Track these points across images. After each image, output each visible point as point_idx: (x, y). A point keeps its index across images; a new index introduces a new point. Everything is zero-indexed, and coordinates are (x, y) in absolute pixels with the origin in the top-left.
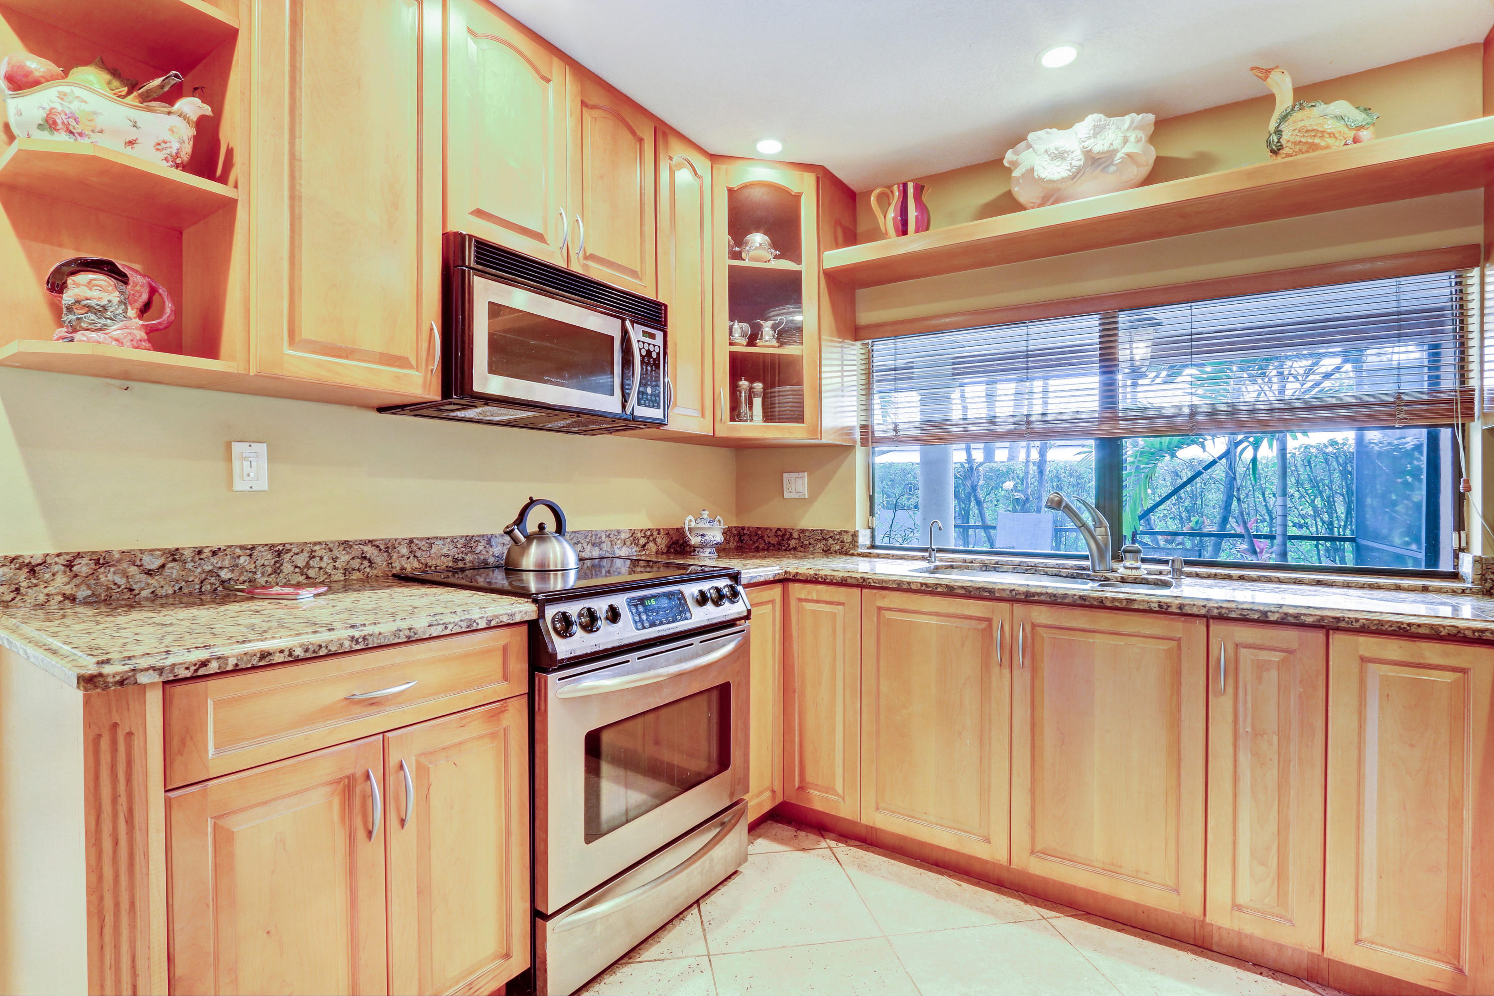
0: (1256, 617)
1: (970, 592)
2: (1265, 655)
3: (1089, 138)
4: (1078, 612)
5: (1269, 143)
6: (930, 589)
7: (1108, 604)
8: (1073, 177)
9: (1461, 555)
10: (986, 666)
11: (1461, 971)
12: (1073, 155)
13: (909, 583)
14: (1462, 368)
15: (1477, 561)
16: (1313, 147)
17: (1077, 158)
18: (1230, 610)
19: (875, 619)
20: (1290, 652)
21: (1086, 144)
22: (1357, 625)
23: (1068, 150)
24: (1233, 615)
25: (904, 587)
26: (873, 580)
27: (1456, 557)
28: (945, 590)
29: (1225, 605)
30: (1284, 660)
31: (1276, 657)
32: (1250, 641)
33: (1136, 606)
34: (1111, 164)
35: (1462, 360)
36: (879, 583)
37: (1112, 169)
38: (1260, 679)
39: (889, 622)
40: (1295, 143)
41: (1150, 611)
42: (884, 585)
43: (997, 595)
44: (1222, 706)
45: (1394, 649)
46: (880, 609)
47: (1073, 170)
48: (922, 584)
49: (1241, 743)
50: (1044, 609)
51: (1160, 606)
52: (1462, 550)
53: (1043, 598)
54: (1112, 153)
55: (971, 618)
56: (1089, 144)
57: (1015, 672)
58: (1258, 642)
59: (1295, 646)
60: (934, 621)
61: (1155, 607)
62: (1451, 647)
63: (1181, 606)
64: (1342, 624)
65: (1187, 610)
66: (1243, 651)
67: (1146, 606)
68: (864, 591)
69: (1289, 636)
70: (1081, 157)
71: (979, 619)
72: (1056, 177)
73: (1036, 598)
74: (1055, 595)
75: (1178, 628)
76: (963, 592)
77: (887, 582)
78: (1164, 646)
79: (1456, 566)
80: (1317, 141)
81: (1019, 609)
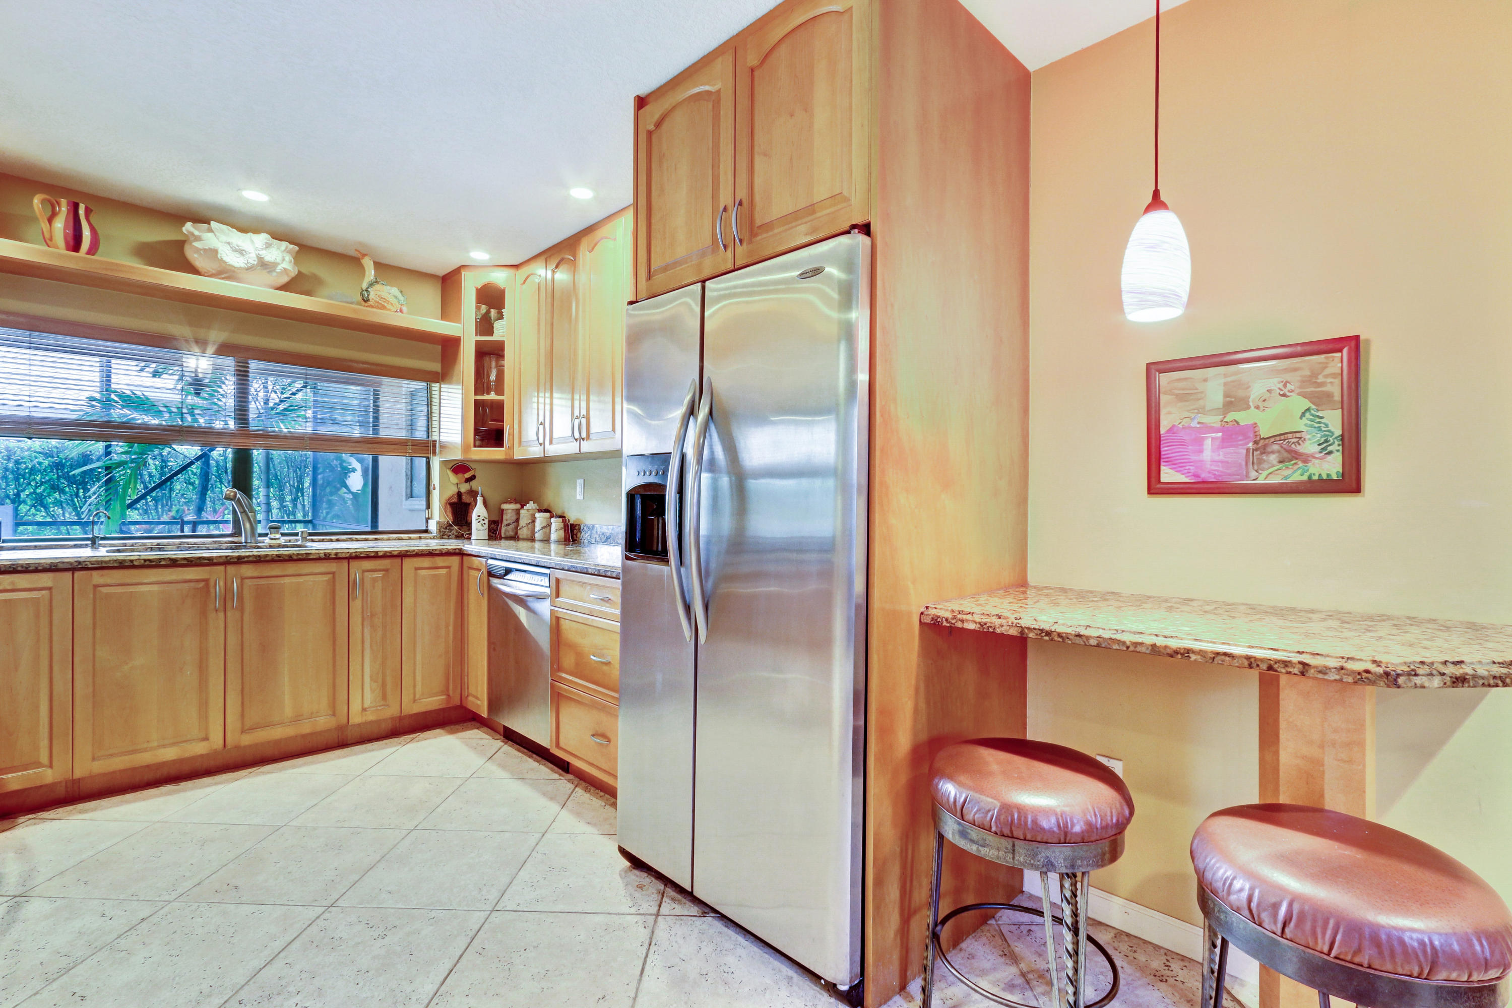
0: (373, 554)
1: (192, 561)
2: (376, 575)
3: (262, 249)
4: (273, 565)
5: (362, 295)
6: (154, 563)
7: (295, 558)
8: (247, 269)
9: (429, 521)
10: (204, 614)
11: (449, 696)
12: (251, 255)
13: (132, 561)
14: (428, 429)
15: (438, 523)
16: (384, 307)
17: (253, 261)
18: (361, 553)
19: (91, 596)
20: (386, 570)
21: (261, 253)
22: (414, 553)
23: (247, 250)
24: (362, 555)
25: (126, 564)
26: (90, 562)
27: (427, 522)
28: (168, 563)
29: (358, 550)
30: (384, 575)
31: (379, 575)
32: (369, 568)
33: (311, 557)
34: (274, 270)
35: (428, 425)
36: (98, 564)
37: (274, 274)
38: (374, 587)
39: (108, 596)
40: (376, 301)
41: (320, 559)
42: (104, 565)
43: (215, 561)
44: (357, 605)
45: (426, 562)
46: (96, 586)
47: (249, 265)
48: (145, 560)
49: (365, 623)
50: (250, 566)
51: (325, 555)
52: (429, 518)
53: (251, 559)
54: (275, 265)
55: (190, 581)
56: (263, 253)
57: (229, 614)
58: (373, 568)
59: (389, 567)
60: (155, 588)
61: (322, 556)
62: (445, 558)
63: (336, 554)
64: (409, 553)
65: (339, 555)
66: (366, 574)
67: (317, 556)
68: (77, 574)
69: (386, 563)
70: (256, 259)
71: (197, 581)
72: (236, 265)
73: (246, 559)
74: (259, 556)
75: (332, 566)
76: (185, 562)
77: (106, 562)
78: (326, 578)
79: (427, 527)
80: (386, 305)
81: (231, 569)
